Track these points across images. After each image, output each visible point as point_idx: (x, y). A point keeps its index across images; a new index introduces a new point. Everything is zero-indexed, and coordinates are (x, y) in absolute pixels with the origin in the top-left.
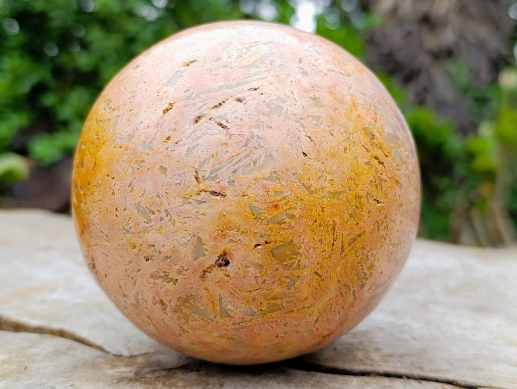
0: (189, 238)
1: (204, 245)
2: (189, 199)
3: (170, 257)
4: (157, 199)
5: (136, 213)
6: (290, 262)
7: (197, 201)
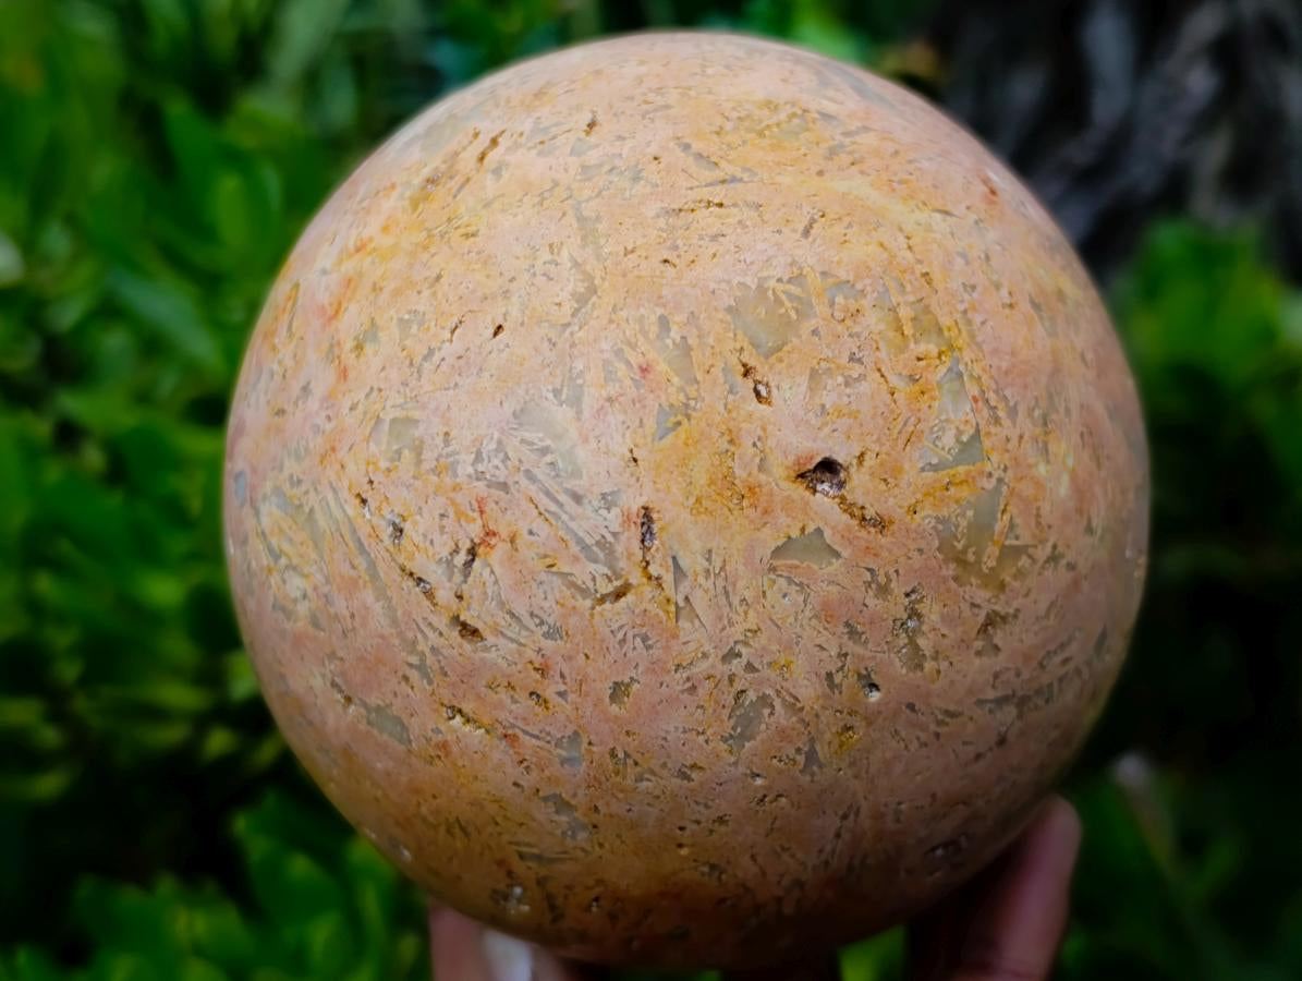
0: (782, 582)
1: (789, 538)
2: (676, 603)
3: (847, 624)
4: (700, 691)
5: (753, 742)
6: (788, 304)
7: (676, 582)
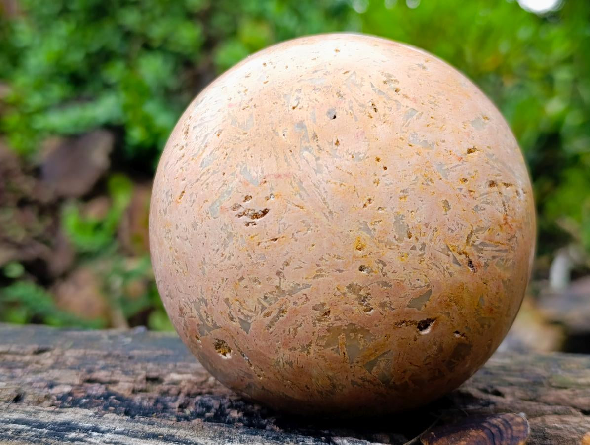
0: (423, 285)
1: (429, 300)
2: (451, 251)
3: (390, 286)
4: (424, 227)
5: (393, 222)
7: (455, 258)
